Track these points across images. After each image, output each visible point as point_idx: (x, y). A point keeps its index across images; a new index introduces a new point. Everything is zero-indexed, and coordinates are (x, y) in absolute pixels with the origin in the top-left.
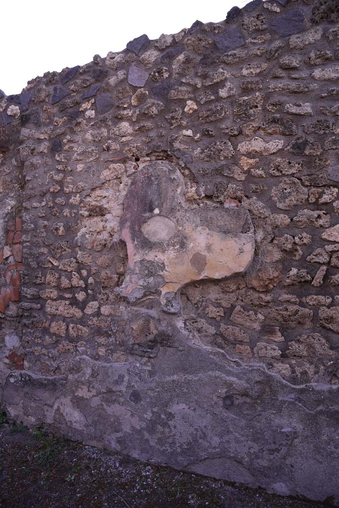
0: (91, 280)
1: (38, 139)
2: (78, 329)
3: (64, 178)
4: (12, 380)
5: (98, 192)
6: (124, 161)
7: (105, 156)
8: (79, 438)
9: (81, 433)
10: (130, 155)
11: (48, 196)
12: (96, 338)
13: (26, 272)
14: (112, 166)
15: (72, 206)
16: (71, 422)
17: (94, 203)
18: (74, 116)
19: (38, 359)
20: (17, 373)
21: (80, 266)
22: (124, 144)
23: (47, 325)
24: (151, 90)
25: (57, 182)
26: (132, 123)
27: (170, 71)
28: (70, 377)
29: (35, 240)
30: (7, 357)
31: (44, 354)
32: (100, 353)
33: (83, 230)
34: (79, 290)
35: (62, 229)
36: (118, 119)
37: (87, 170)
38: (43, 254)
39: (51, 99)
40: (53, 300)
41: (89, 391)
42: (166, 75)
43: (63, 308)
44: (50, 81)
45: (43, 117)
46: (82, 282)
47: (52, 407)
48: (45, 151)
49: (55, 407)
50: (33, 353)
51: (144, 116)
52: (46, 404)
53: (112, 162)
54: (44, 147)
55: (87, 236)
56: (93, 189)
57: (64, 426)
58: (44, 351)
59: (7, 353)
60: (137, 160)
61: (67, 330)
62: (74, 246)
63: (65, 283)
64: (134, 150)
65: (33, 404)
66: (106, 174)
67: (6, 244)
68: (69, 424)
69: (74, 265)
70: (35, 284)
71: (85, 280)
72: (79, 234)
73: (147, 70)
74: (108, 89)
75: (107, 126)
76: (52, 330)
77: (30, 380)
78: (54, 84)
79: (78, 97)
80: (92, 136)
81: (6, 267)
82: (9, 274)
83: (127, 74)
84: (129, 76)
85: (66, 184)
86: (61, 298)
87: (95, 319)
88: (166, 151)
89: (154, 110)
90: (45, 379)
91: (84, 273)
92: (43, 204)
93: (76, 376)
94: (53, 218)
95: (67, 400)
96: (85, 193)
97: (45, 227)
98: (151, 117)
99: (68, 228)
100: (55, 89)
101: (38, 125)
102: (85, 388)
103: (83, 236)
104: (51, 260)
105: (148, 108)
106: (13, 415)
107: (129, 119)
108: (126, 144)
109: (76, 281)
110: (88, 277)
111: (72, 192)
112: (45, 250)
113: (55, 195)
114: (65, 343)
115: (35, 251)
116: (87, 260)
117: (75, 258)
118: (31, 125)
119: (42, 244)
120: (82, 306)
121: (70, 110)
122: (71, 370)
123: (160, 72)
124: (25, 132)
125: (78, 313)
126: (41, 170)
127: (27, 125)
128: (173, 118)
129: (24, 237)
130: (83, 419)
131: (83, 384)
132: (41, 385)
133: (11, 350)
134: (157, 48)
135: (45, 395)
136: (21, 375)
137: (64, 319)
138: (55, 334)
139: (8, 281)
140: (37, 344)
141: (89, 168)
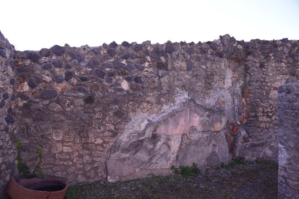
0: (273, 109)
1: (255, 61)
2: (269, 125)
3: (266, 77)
4: (247, 146)
5: (276, 83)
6: (283, 75)
7: (278, 72)
8: (270, 159)
9: (270, 157)
10: (285, 73)
11: (259, 82)
12: (275, 127)
13: (251, 108)
14: (280, 75)
15: (268, 86)
16: (268, 155)
17: (275, 86)
18: (267, 57)
19: (256, 137)
20: (249, 143)
21: (270, 105)
22: (283, 70)
23: (259, 125)
24: (289, 55)
25: (263, 78)
26: (285, 64)
27: (294, 51)
28: (268, 140)
29: (255, 96)
30: (242, 139)
31: (258, 135)
32: (276, 131)
33: (271, 94)
34: (269, 112)
35: (265, 93)
36: (281, 62)
37: (273, 75)
38: (258, 101)
39: (259, 49)
40: (261, 116)
41: (275, 143)
42: (293, 52)
43: (265, 119)
44: (259, 43)
45: (256, 54)
46: (271, 110)
47: (262, 152)
48: (258, 66)
49: (263, 151)
50: (254, 135)
51: (288, 62)
52: (260, 151)
53: (280, 74)
54: (258, 65)
55: (272, 96)
56: (274, 82)
57: (265, 157)
58: (258, 134)
59: (242, 137)
60: (286, 75)
61: (266, 126)
62: (268, 99)
63: (266, 111)
64: (286, 72)
65: (256, 153)
66: (278, 77)
67: (243, 97)
68: (267, 156)
69: (269, 105)
70: (255, 111)
71: (271, 109)
72: (270, 95)
73: (288, 49)
74: (278, 51)
75: (278, 63)
76: (261, 126)
77: (254, 145)
78: (260, 44)
79: (268, 51)
80: (275, 65)
81: (243, 106)
82: (245, 108)
83: (283, 48)
84: (284, 50)
85: (266, 79)
86: (263, 115)
87: (275, 121)
88: (293, 74)
89: (291, 62)
90: (259, 143)
91: (271, 107)
92: (258, 84)
93: (271, 139)
94: (261, 89)
95: (267, 148)
96: (272, 83)
97: (258, 92)
98: (290, 63)
99: (267, 93)
100: (261, 46)
101: (254, 56)
102: (273, 143)
103: (271, 96)
104: (261, 103)
105: (290, 61)
106: (247, 159)
107: (284, 63)
108: (284, 70)
109: (269, 110)
110: (272, 108)
111: (268, 82)
112: (259, 100)
113: (262, 82)
114: (265, 130)
115: (255, 100)
116: (273, 103)
117: (269, 103)
118: (251, 56)
119: (257, 98)
120: (270, 117)
121: (265, 54)
122: (268, 138)
123: (291, 51)
124: (250, 57)
125: (270, 120)
126: (256, 73)
127: (250, 55)
128: (296, 65)
129: (250, 95)
130: (272, 153)
131: (273, 141)
132: (258, 145)
133: (243, 136)
134: (290, 43)
135: (260, 148)
136: (251, 144)
137: (265, 122)
138: (262, 127)
139: (245, 111)
140: (256, 132)
141: (274, 75)
